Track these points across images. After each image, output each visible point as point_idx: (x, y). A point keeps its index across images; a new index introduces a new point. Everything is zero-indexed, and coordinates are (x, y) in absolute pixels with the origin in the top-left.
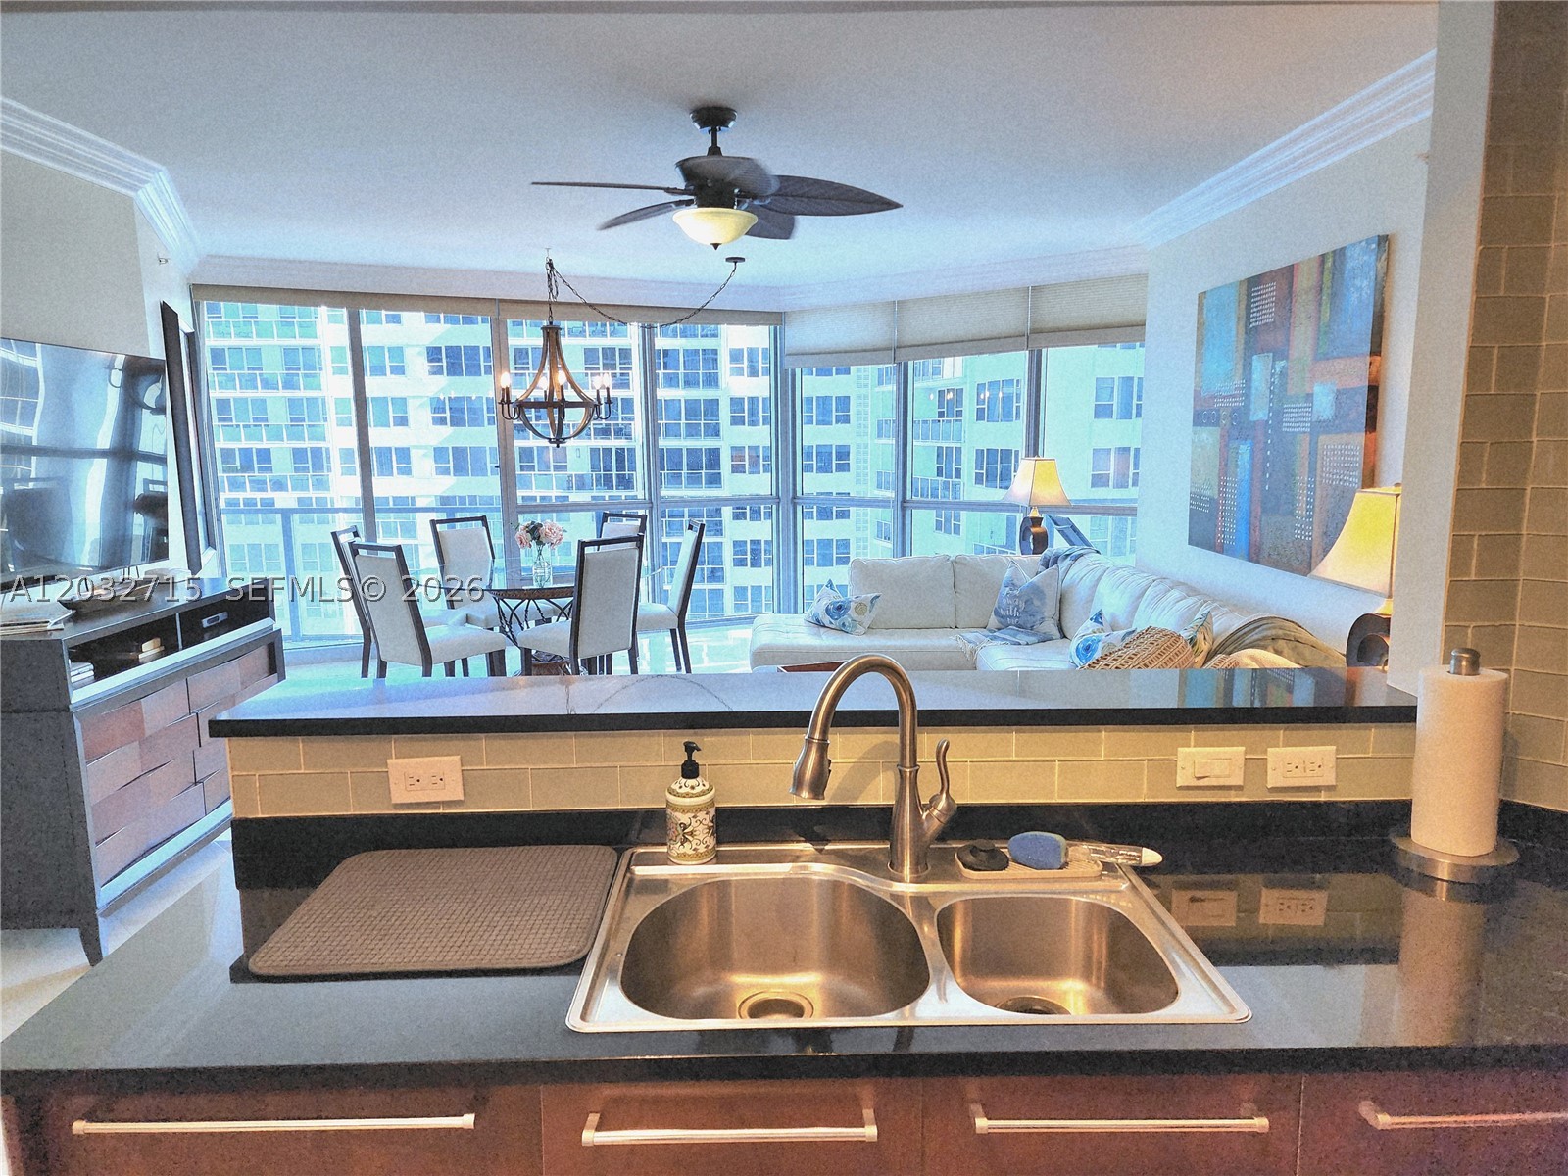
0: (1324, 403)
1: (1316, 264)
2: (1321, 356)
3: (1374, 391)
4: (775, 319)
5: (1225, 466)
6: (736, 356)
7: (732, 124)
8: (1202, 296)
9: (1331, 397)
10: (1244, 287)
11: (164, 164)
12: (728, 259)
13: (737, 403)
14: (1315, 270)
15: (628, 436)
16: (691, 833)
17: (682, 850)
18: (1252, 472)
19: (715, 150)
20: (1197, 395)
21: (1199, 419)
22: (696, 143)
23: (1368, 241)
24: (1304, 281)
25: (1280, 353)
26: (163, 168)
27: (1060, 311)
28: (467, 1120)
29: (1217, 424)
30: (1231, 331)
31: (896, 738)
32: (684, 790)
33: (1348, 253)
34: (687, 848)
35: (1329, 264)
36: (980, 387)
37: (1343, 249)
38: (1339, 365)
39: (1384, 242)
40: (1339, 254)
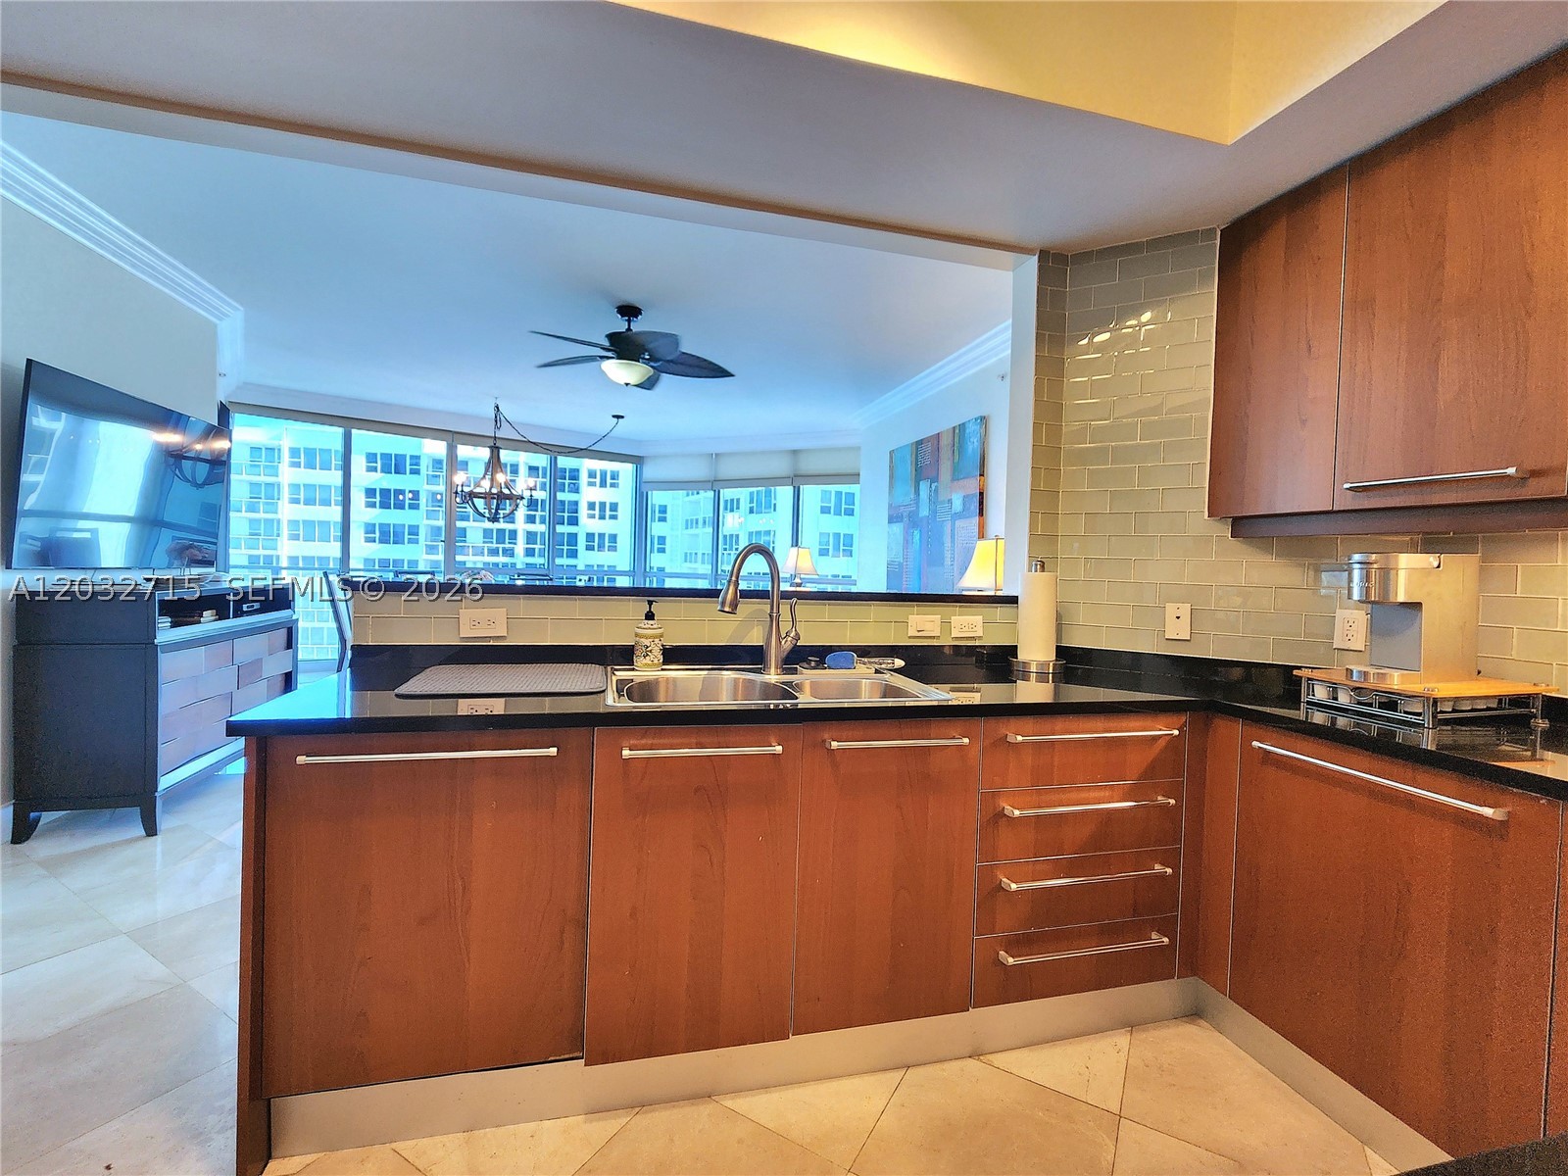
0: (957, 504)
1: (952, 431)
2: (955, 478)
3: (981, 494)
4: (637, 460)
5: (907, 542)
6: (591, 506)
7: (640, 317)
8: (892, 452)
9: (961, 499)
10: (914, 446)
11: (242, 304)
12: (614, 416)
13: (590, 536)
14: (951, 435)
15: (512, 555)
16: (651, 651)
17: (644, 661)
18: (920, 546)
19: (629, 329)
20: (890, 506)
21: (891, 520)
22: (620, 325)
23: (976, 419)
24: (945, 441)
25: (935, 479)
26: (242, 309)
27: (809, 465)
28: (553, 751)
29: (901, 521)
30: (907, 469)
31: (768, 608)
32: (647, 626)
33: (967, 426)
34: (647, 660)
35: (957, 431)
36: (751, 534)
37: (963, 424)
38: (965, 482)
39: (983, 420)
40: (962, 427)
